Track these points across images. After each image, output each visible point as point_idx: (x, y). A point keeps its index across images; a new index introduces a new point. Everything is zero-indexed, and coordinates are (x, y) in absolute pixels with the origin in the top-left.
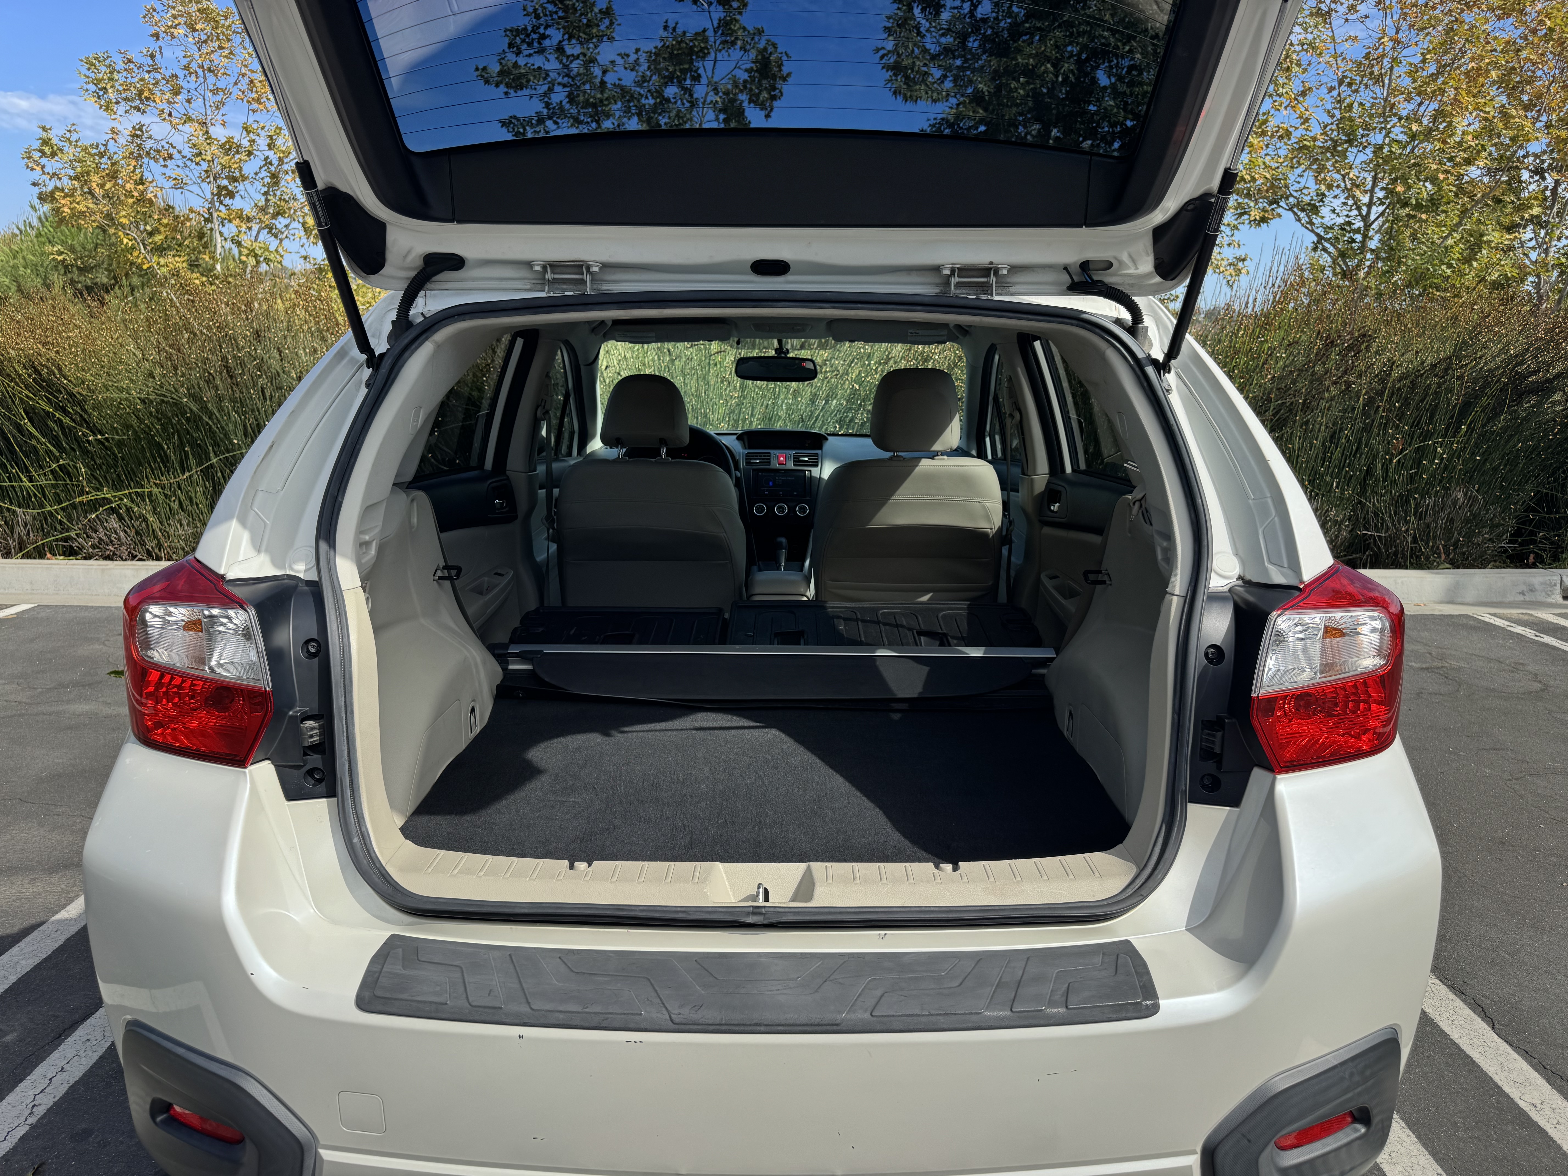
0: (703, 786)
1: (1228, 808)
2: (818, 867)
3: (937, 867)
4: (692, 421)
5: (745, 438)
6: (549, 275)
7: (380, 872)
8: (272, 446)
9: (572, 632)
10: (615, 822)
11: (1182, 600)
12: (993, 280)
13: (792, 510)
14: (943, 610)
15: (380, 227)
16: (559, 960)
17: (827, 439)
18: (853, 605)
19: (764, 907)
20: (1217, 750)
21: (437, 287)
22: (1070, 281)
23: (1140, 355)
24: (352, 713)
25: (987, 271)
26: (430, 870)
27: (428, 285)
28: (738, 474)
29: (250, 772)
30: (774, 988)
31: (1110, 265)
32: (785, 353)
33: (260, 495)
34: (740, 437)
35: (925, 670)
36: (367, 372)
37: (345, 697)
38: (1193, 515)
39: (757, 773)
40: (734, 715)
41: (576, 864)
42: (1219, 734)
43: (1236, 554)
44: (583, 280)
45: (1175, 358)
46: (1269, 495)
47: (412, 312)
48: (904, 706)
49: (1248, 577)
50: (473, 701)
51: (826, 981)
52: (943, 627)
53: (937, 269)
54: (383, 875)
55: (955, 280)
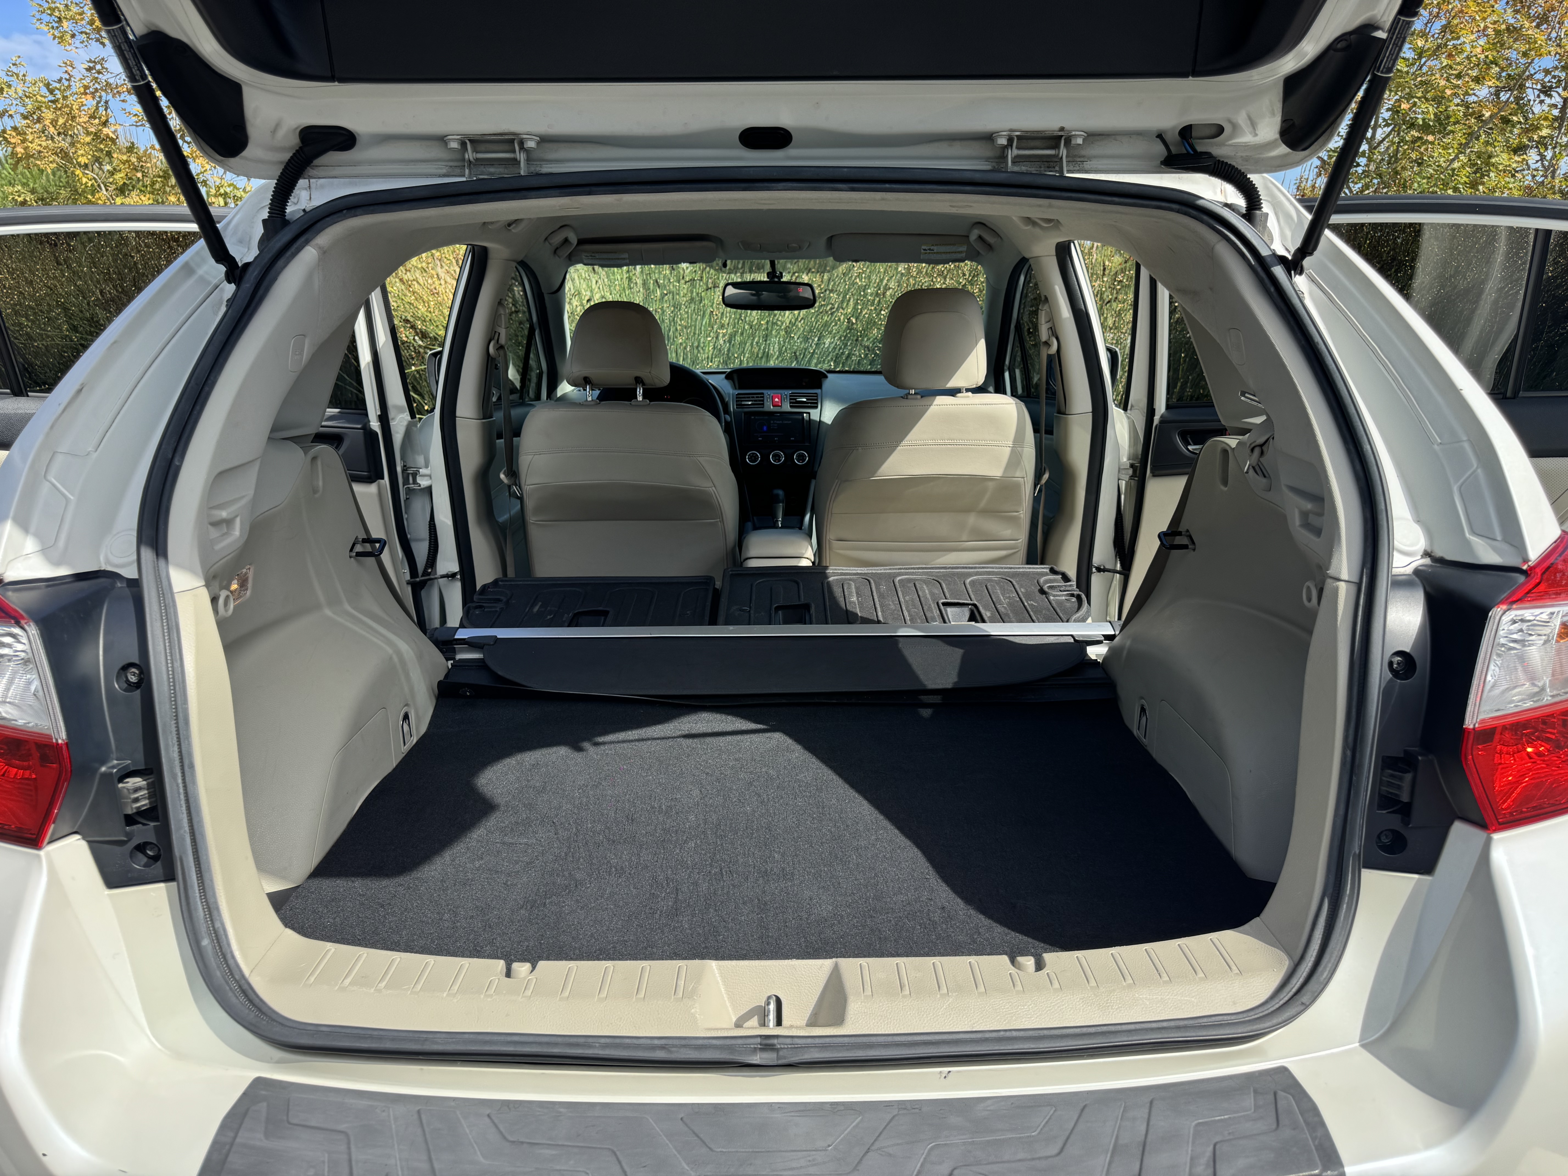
0: (692, 818)
1: (1416, 876)
2: (850, 966)
3: (1013, 961)
4: (672, 358)
5: (735, 377)
6: (470, 155)
7: (240, 987)
8: (80, 391)
9: (536, 609)
10: (578, 876)
11: (1353, 589)
12: (1063, 151)
13: (789, 457)
14: (970, 575)
15: (234, 89)
16: (487, 1120)
17: (826, 377)
18: (864, 570)
19: (777, 1037)
20: (1405, 798)
21: (322, 174)
22: (1165, 153)
23: (1264, 252)
24: (192, 766)
25: (1054, 140)
26: (312, 979)
27: (310, 171)
28: (728, 418)
29: (48, 855)
30: (794, 1165)
31: (1220, 130)
32: (777, 277)
33: (59, 459)
34: (729, 376)
35: (959, 652)
36: (230, 289)
37: (180, 745)
38: (1358, 467)
39: (759, 796)
40: (728, 714)
41: (516, 966)
42: (1408, 777)
43: (1418, 521)
44: (515, 159)
45: (1311, 254)
46: (1465, 438)
47: (289, 209)
48: (937, 699)
49: (1439, 553)
50: (407, 705)
51: (867, 1152)
52: (972, 597)
53: (989, 137)
54: (244, 992)
55: (1011, 154)
